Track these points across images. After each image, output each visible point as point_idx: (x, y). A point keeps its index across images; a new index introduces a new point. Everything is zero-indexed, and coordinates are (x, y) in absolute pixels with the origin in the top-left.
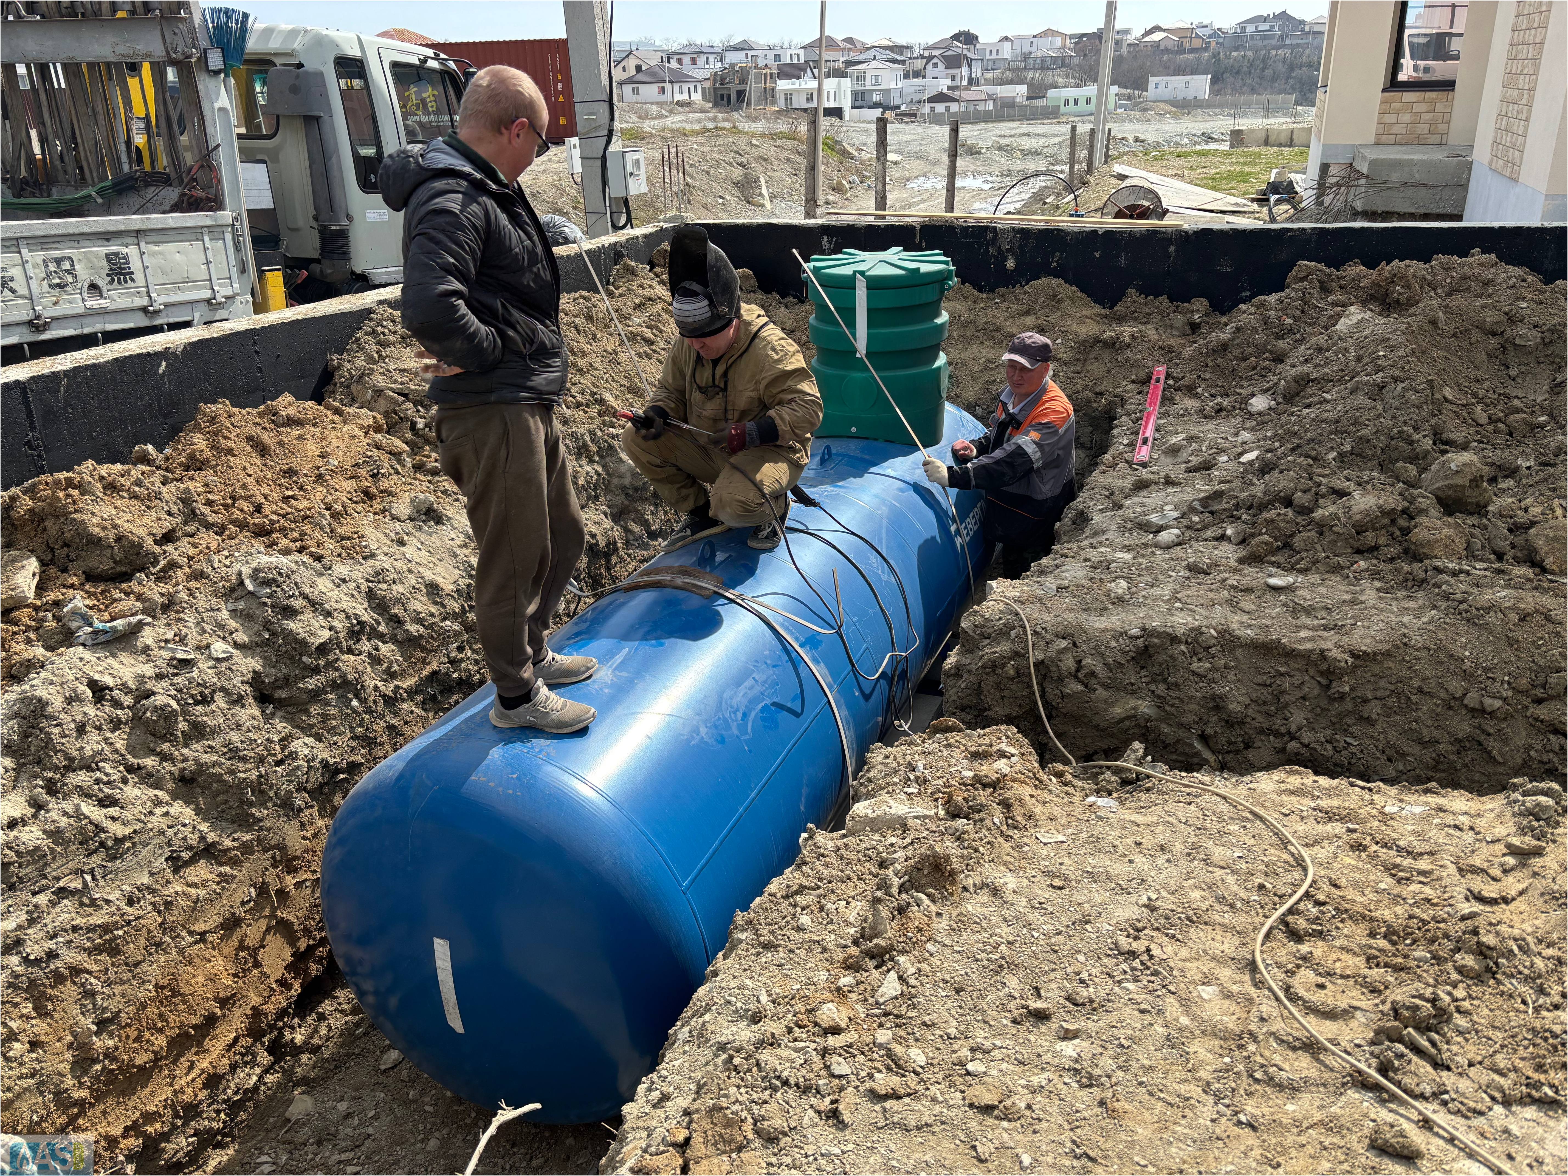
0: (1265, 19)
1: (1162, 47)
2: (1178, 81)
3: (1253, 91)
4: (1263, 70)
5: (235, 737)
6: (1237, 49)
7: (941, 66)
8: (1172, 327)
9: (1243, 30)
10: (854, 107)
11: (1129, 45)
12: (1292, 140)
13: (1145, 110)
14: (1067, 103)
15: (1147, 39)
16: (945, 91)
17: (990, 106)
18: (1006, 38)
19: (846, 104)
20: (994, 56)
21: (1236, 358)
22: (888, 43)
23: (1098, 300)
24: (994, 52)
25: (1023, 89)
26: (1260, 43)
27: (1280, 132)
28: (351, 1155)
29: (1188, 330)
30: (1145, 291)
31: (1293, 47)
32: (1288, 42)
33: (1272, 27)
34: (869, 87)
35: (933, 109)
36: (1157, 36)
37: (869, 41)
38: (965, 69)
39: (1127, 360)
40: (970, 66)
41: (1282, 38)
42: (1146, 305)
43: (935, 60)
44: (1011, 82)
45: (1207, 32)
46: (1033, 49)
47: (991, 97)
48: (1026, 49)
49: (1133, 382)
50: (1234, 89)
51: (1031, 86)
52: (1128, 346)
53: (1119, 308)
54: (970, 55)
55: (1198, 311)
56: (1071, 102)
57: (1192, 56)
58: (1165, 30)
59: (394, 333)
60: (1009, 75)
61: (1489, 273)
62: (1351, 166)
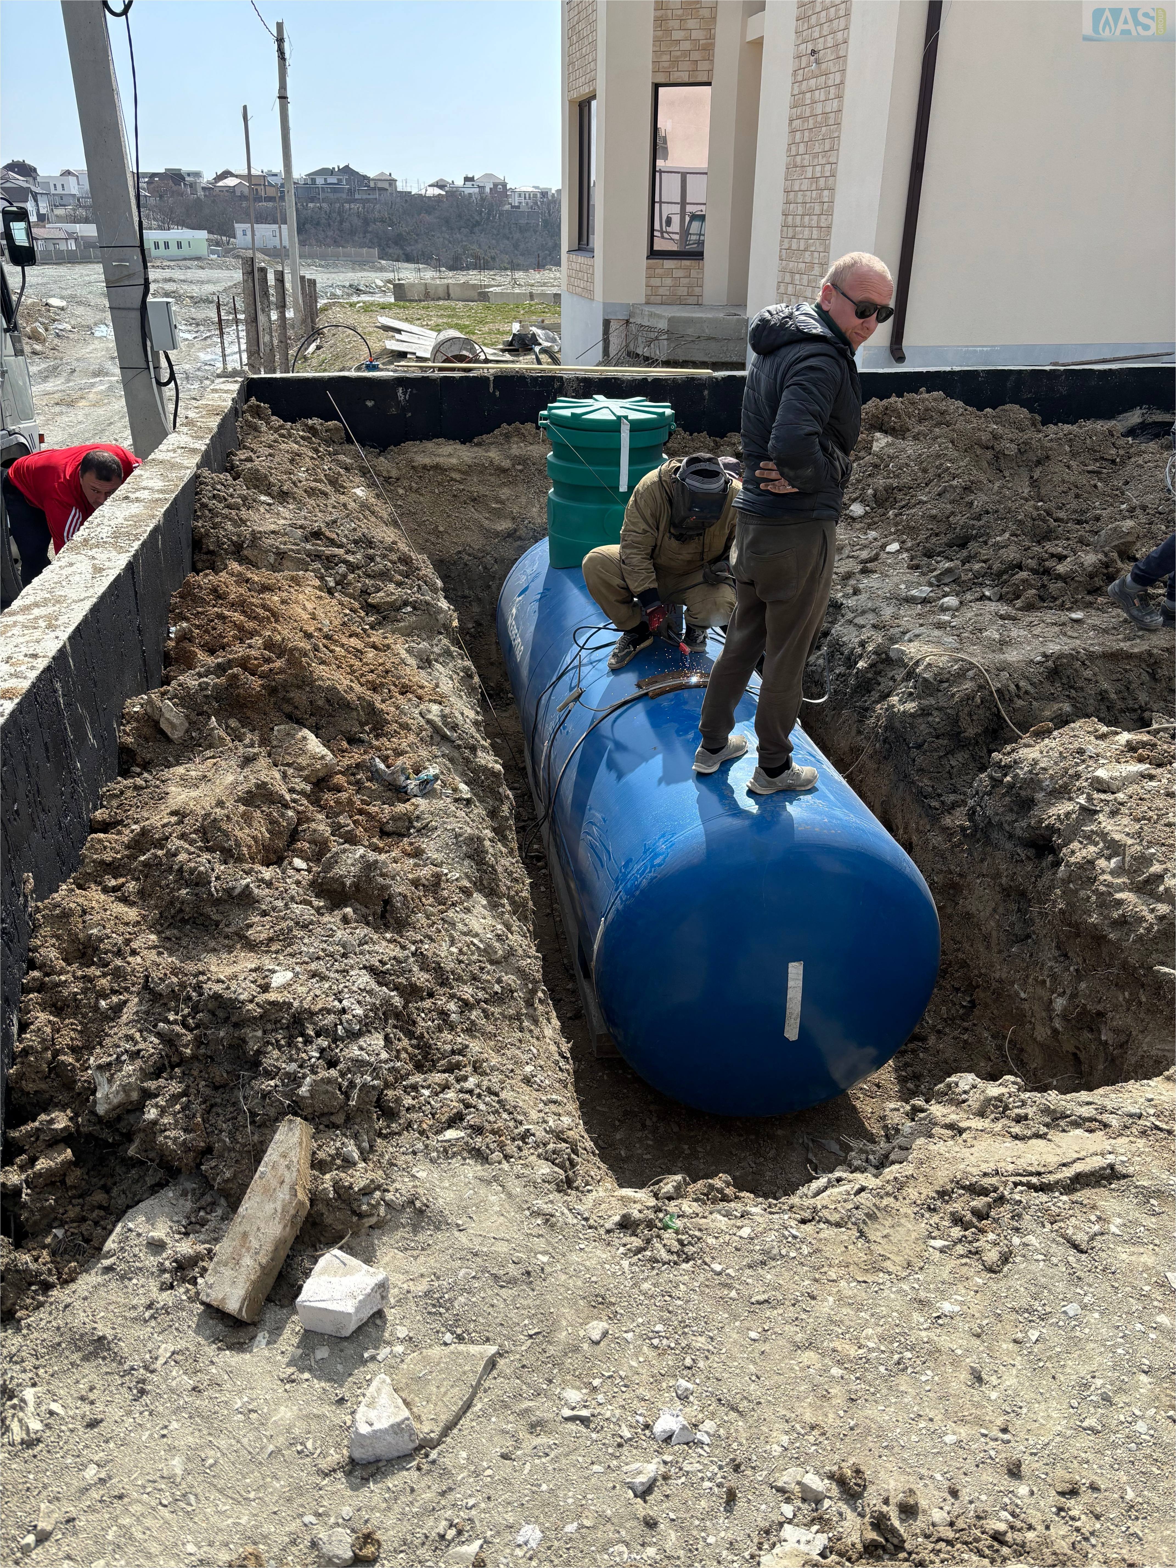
0: (331, 172)
1: (238, 194)
2: (265, 230)
3: (336, 243)
4: (341, 222)
9: (314, 180)
11: (204, 189)
12: (448, 294)
14: (157, 245)
15: (220, 184)
17: (72, 246)
18: (68, 173)
20: (59, 191)
24: (59, 187)
26: (332, 196)
32: (357, 196)
33: (340, 180)
36: (231, 182)
38: (31, 204)
40: (36, 201)
41: (350, 192)
47: (71, 236)
50: (317, 241)
54: (33, 188)
56: (162, 245)
58: (237, 176)
59: (232, 496)
60: (82, 212)
61: (942, 406)
62: (628, 322)
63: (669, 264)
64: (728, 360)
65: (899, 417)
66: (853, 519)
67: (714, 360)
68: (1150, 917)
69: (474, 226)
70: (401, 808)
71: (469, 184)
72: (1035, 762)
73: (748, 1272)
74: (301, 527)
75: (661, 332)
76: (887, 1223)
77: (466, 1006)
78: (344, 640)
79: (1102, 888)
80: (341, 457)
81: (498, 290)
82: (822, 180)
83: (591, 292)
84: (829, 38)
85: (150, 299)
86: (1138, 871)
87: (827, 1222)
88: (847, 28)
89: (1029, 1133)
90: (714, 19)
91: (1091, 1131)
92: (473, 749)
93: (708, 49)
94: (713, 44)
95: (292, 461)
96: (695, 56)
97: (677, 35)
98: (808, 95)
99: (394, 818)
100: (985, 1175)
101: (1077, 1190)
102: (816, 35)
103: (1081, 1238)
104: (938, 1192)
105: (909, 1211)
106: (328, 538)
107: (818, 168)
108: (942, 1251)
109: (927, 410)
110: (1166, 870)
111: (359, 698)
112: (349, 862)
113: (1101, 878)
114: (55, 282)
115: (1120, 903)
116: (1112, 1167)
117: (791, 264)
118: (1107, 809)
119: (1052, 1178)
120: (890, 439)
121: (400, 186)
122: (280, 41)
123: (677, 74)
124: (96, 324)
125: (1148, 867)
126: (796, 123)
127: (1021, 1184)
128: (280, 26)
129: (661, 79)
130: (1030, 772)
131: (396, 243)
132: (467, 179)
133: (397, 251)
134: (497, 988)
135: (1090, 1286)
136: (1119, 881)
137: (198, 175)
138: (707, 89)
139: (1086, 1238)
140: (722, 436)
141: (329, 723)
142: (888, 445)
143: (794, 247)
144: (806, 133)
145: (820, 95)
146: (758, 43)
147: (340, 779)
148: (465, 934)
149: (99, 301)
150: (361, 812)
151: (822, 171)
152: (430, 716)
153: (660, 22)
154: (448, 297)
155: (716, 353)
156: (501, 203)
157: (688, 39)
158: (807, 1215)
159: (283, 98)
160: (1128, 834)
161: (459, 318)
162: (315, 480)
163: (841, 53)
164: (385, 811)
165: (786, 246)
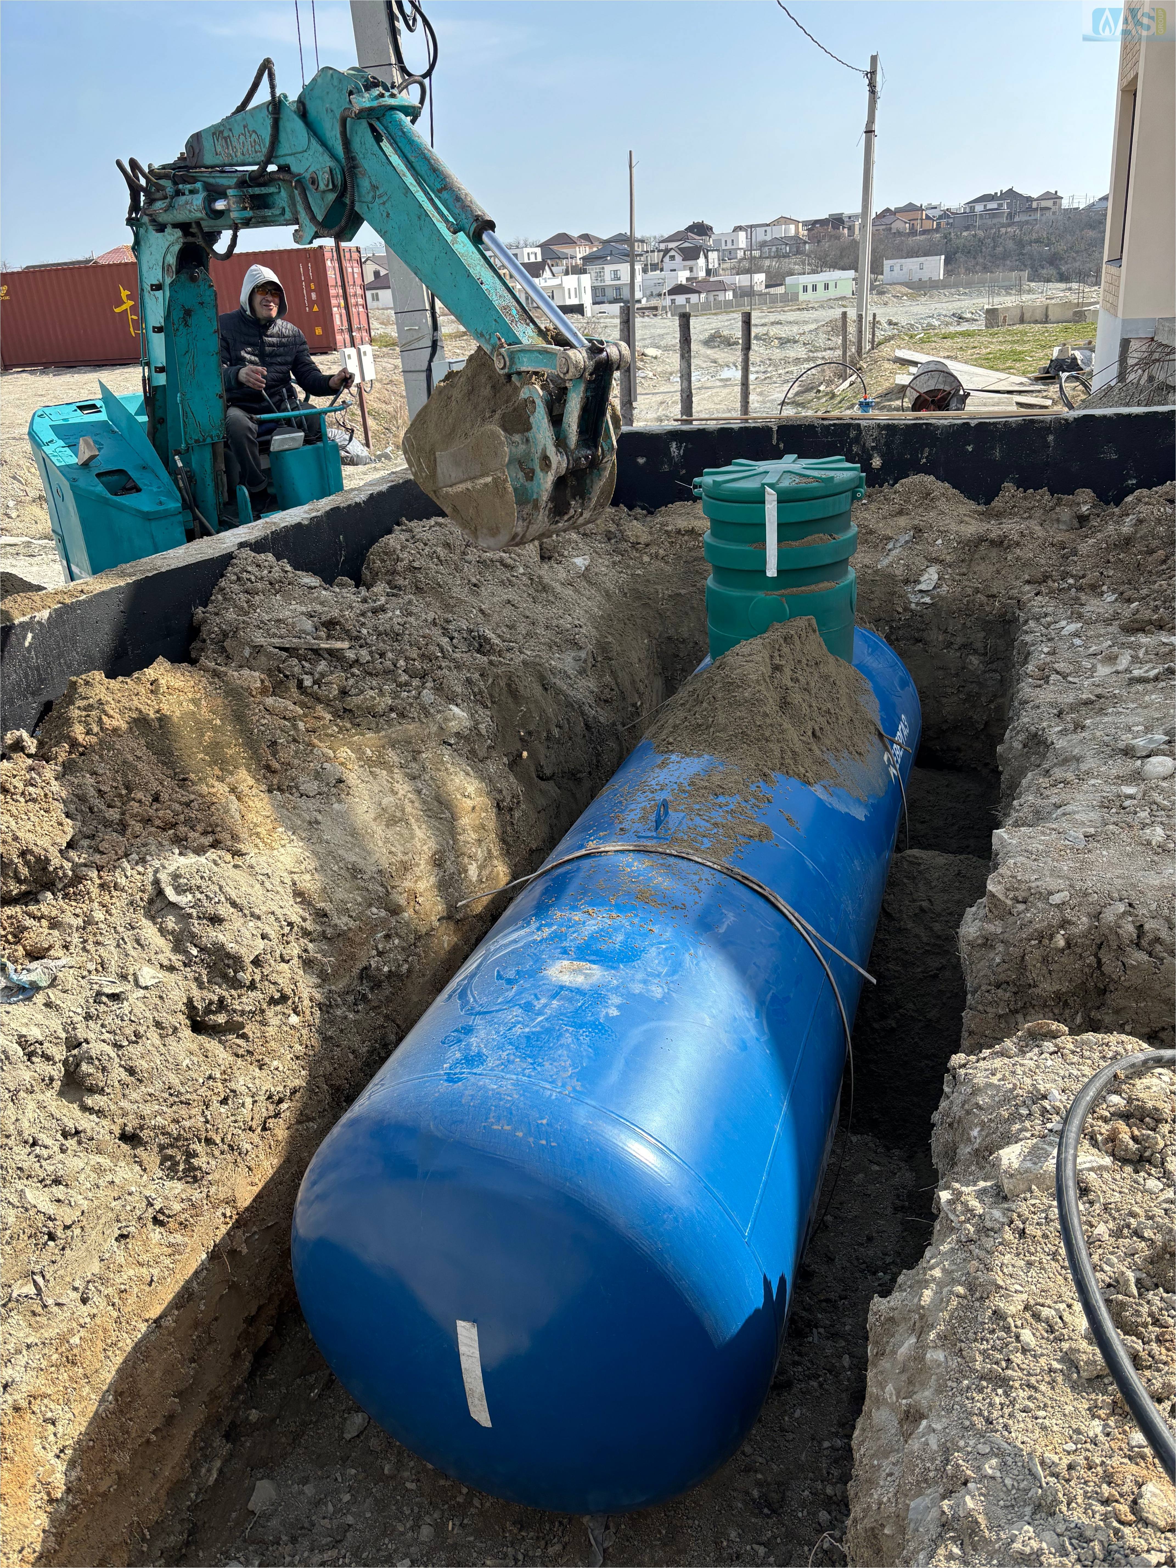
0: (992, 198)
2: (912, 264)
3: (985, 269)
5: (174, 1080)
6: (967, 228)
7: (678, 258)
8: (1058, 521)
9: (972, 209)
10: (594, 304)
12: (1047, 316)
13: (886, 293)
14: (805, 289)
16: (684, 282)
17: (730, 296)
19: (587, 300)
20: (729, 246)
21: (1140, 552)
23: (972, 495)
24: (729, 242)
26: (989, 222)
27: (1034, 309)
28: (334, 1553)
29: (1075, 523)
30: (1024, 484)
31: (1021, 224)
32: (1017, 219)
33: (1000, 205)
34: (608, 282)
35: (673, 301)
36: (888, 219)
37: (605, 236)
38: (701, 261)
39: (1018, 559)
40: (707, 257)
41: (1010, 215)
42: (1025, 498)
43: (672, 253)
44: (749, 271)
45: (936, 213)
46: (768, 237)
48: (761, 237)
49: (1028, 582)
50: (967, 269)
51: (768, 273)
52: (1018, 544)
53: (997, 503)
54: (707, 246)
55: (1085, 503)
56: (810, 288)
57: (923, 237)
60: (745, 264)
62: (1152, 339)
83: (1115, 307)
122: (872, 75)
128: (874, 59)
131: (1051, 263)
133: (1052, 271)
152: (160, 875)
154: (1044, 320)
159: (869, 132)
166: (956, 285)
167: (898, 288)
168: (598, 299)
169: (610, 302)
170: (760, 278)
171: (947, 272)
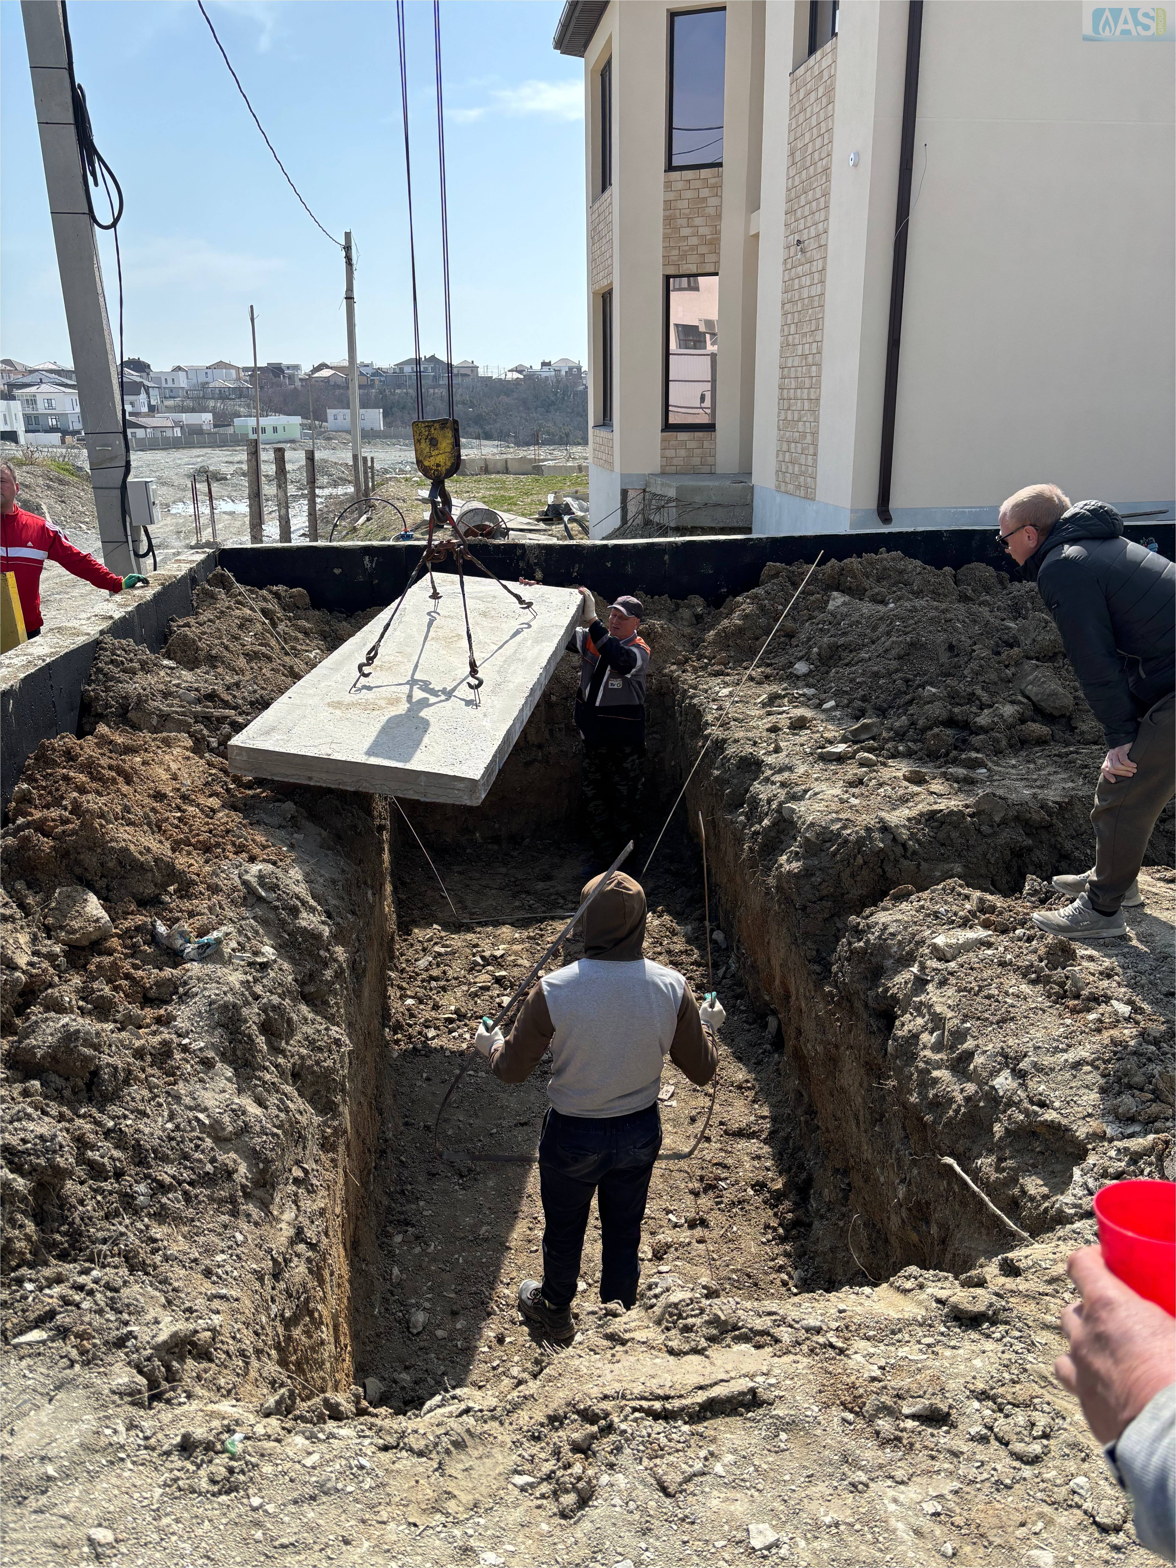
1: (332, 383)
6: (399, 387)
8: (682, 619)
9: (401, 369)
10: (26, 432)
11: (301, 380)
13: (329, 439)
14: (254, 431)
15: (316, 375)
17: (178, 432)
18: (179, 368)
19: (19, 427)
20: (170, 384)
22: (54, 367)
24: (170, 381)
25: (208, 417)
29: (695, 620)
34: (41, 410)
36: (326, 373)
37: (32, 364)
38: (143, 396)
40: (148, 393)
44: (193, 410)
45: (369, 371)
46: (209, 379)
47: (177, 424)
48: (202, 379)
51: (215, 414)
54: (146, 383)
55: (699, 605)
58: (331, 368)
59: (131, 661)
60: (189, 403)
61: (901, 565)
62: (644, 491)
63: (683, 436)
64: (735, 525)
65: (854, 577)
66: (798, 677)
67: (721, 525)
68: (959, 1098)
69: (550, 405)
70: (168, 972)
71: (546, 368)
72: (885, 927)
73: (292, 1508)
74: (197, 690)
75: (670, 500)
76: (476, 1453)
77: (162, 1188)
78: (202, 800)
79: (922, 1065)
80: (303, 623)
81: (551, 463)
82: (810, 357)
83: (611, 464)
84: (812, 228)
85: (130, 479)
86: (952, 1048)
87: (411, 1450)
88: (826, 219)
89: (686, 1347)
90: (719, 216)
91: (758, 1347)
92: (294, 912)
93: (714, 243)
94: (719, 239)
95: (241, 627)
96: (703, 249)
97: (685, 232)
98: (797, 281)
99: (159, 984)
100: (605, 1397)
101: (706, 1419)
102: (802, 227)
103: (672, 1479)
104: (549, 1417)
105: (508, 1439)
106: (222, 700)
107: (807, 346)
108: (523, 1489)
109: (885, 569)
110: (977, 1046)
111: (156, 860)
112: (48, 1031)
113: (922, 1054)
114: (148, 465)
115: (936, 1081)
116: (753, 1391)
117: (788, 434)
118: (936, 978)
119: (677, 1404)
120: (847, 598)
121: (481, 373)
122: (348, 248)
123: (685, 266)
124: (174, 502)
125: (962, 1044)
126: (787, 306)
127: (640, 1409)
128: (348, 235)
129: (671, 271)
130: (880, 937)
131: (476, 423)
132: (544, 364)
133: (477, 430)
134: (209, 1168)
135: (658, 1538)
136: (938, 1057)
137: (297, 367)
138: (716, 279)
139: (679, 1479)
140: (684, 598)
141: (121, 885)
142: (844, 604)
143: (789, 418)
144: (796, 314)
145: (806, 281)
146: (757, 236)
147: (115, 943)
148: (191, 1109)
149: (182, 481)
150: (127, 976)
151: (810, 349)
152: (246, 877)
153: (669, 220)
154: (507, 471)
155: (721, 518)
156: (576, 384)
157: (696, 234)
158: (391, 1440)
159: (349, 298)
160: (949, 1007)
161: (507, 490)
162: (261, 645)
163: (823, 243)
164: (150, 975)
165: (782, 417)
166: (396, 437)
167: (344, 435)
168: (31, 427)
169: (46, 431)
170: (206, 418)
171: (387, 424)
